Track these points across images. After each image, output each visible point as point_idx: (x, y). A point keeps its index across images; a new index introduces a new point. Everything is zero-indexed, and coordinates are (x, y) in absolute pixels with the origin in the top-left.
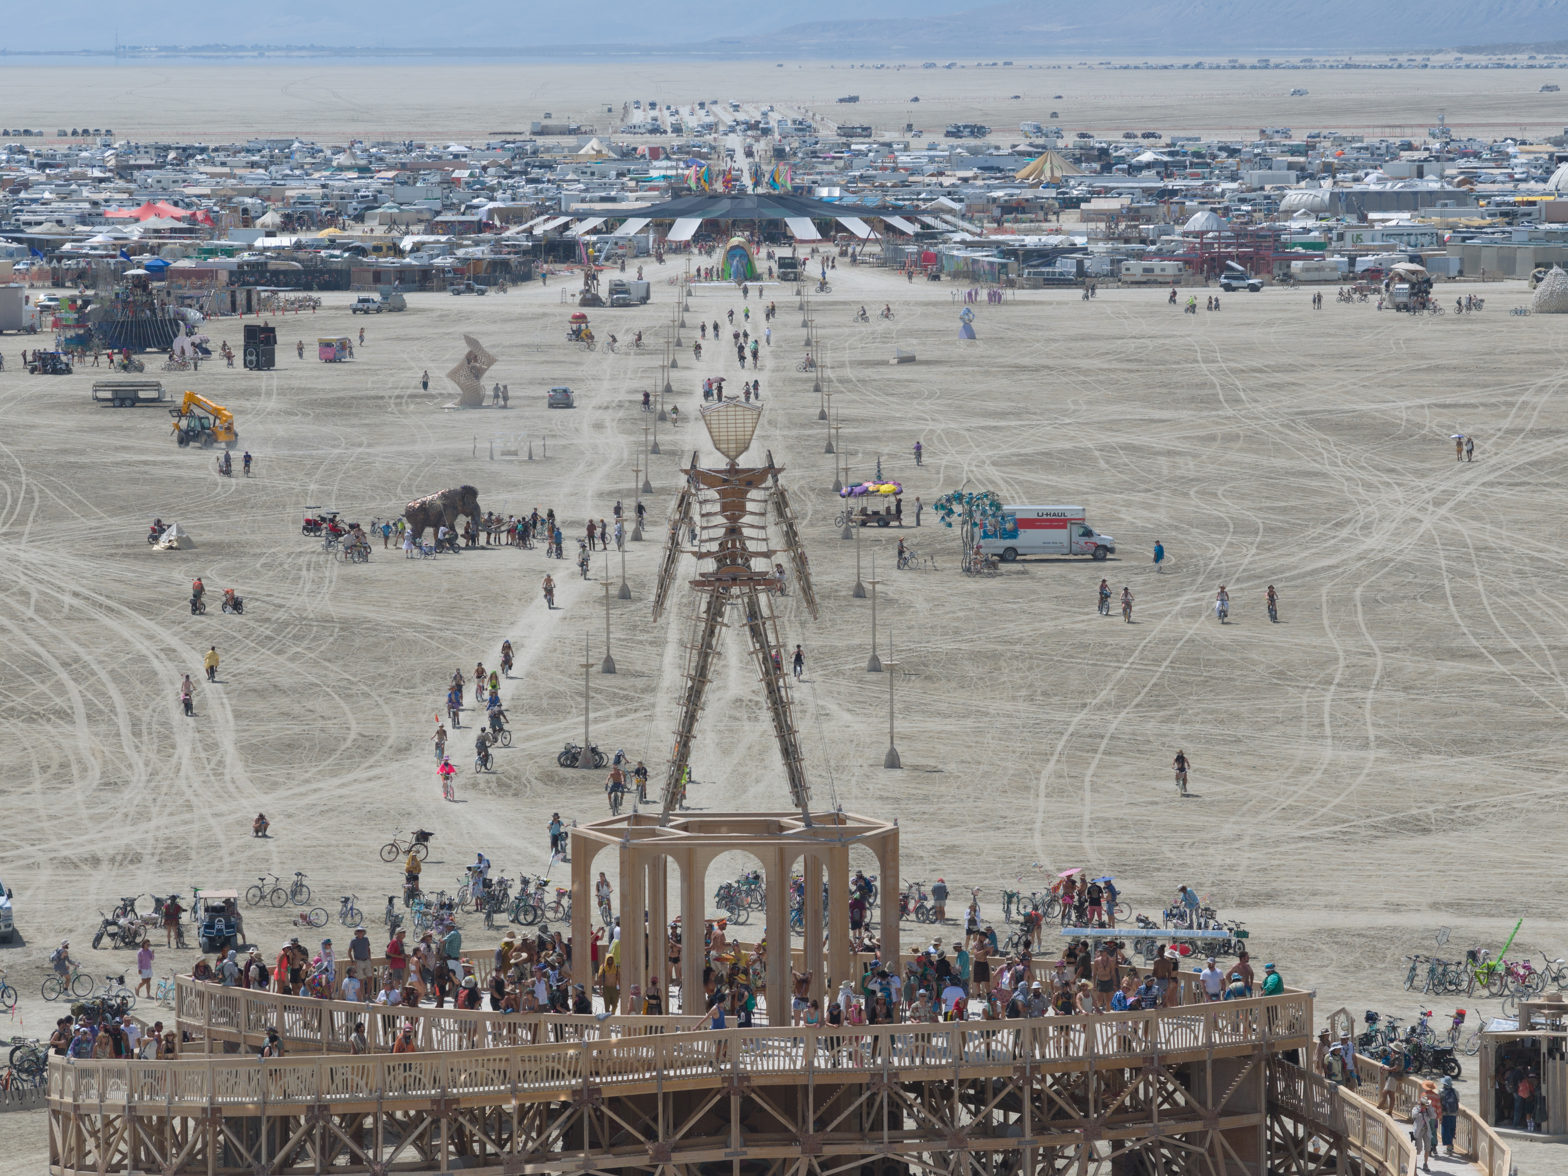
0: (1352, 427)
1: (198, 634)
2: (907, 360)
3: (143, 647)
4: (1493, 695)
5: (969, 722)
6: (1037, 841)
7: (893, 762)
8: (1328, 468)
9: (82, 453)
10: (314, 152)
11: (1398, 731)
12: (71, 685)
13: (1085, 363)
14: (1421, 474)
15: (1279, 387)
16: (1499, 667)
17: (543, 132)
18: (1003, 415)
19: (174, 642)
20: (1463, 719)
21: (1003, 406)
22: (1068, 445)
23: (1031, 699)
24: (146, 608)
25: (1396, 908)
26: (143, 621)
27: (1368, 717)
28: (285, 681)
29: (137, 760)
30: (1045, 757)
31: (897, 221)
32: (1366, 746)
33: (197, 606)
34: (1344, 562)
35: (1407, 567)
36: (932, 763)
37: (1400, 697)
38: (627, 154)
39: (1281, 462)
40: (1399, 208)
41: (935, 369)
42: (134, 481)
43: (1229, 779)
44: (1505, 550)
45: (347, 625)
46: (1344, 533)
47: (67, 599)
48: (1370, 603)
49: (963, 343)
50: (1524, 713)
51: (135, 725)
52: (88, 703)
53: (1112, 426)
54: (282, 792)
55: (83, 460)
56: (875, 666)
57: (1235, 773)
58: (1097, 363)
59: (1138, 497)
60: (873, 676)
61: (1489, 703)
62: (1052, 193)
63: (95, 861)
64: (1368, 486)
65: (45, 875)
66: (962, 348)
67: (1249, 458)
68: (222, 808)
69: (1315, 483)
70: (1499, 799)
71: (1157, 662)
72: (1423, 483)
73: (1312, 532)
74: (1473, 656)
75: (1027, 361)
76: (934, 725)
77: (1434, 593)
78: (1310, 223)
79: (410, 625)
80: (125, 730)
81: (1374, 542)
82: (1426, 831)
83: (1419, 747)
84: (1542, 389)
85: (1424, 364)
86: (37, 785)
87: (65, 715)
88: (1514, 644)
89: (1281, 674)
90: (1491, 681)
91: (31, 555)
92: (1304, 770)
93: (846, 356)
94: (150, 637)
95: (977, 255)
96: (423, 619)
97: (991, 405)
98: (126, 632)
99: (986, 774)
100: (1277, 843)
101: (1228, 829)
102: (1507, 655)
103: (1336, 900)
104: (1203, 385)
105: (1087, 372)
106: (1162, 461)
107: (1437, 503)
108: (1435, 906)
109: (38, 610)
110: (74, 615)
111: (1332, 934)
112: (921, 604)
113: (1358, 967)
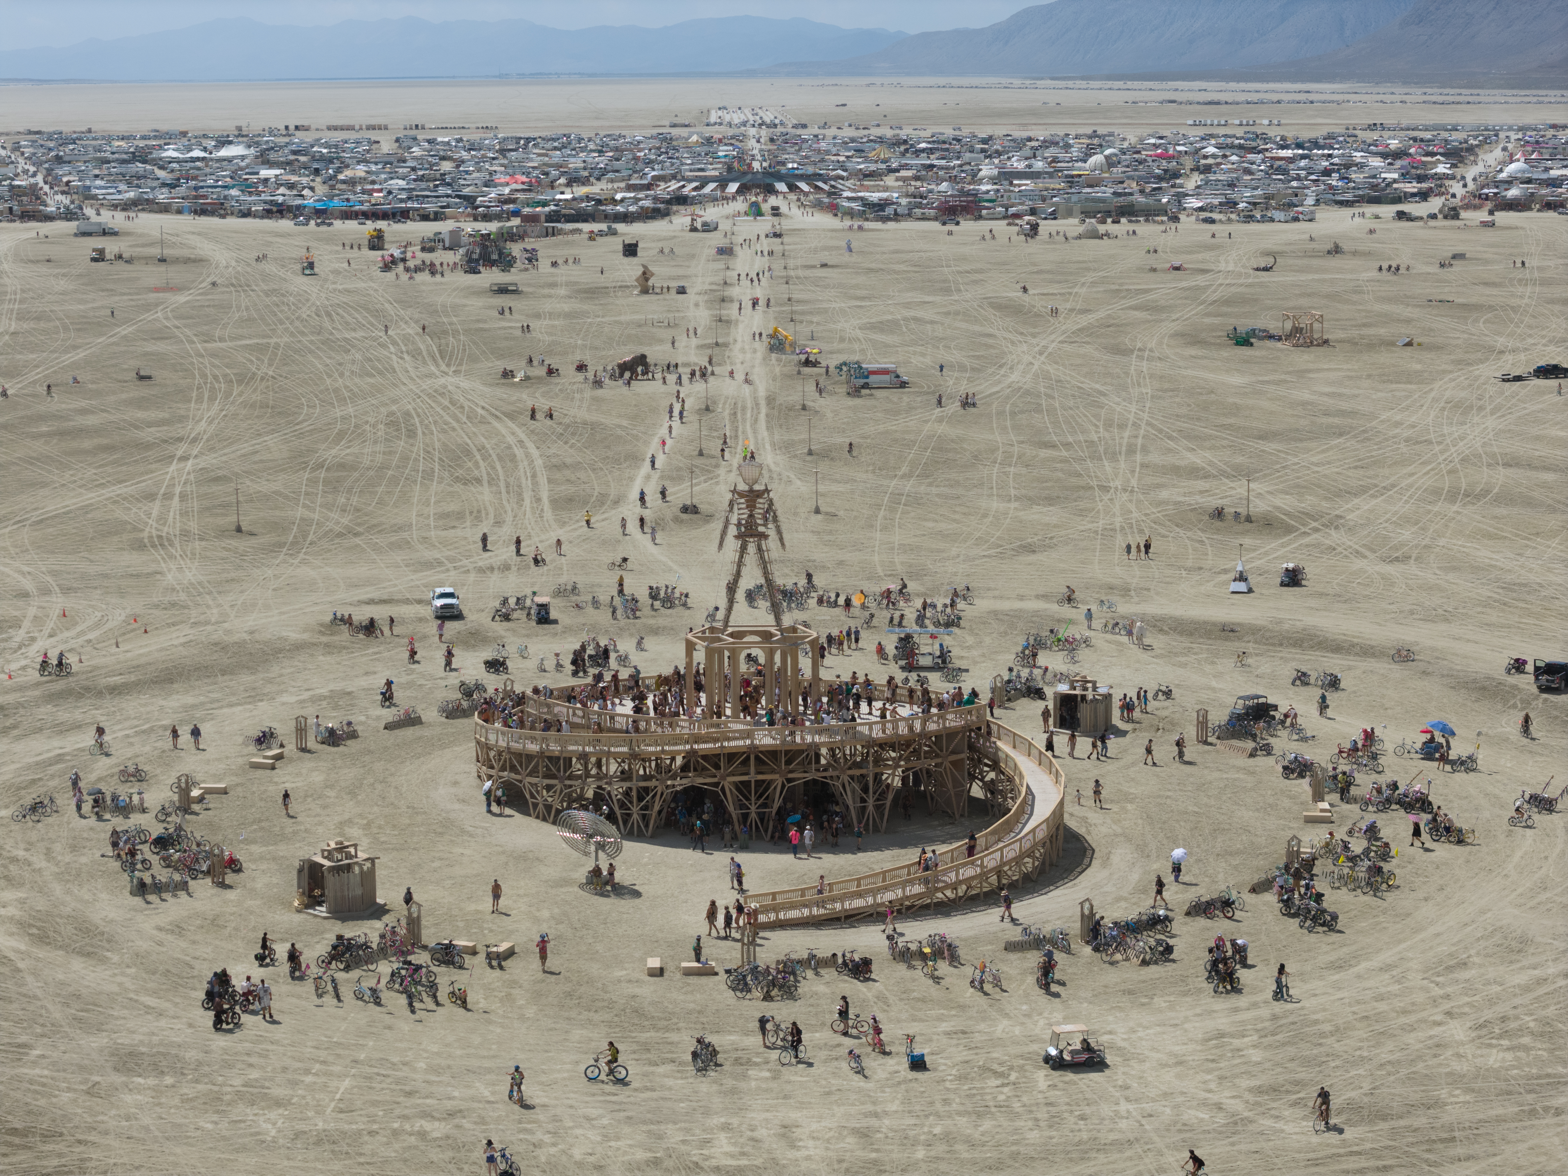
0: (1006, 307)
1: (532, 432)
2: (824, 265)
3: (511, 440)
4: (1062, 470)
5: (848, 486)
6: (876, 558)
7: (817, 511)
8: (996, 332)
9: (485, 321)
10: (580, 140)
11: (1023, 492)
12: (481, 463)
13: (897, 267)
14: (1034, 336)
15: (975, 282)
16: (1065, 453)
17: (674, 126)
18: (863, 298)
19: (523, 436)
20: (1049, 484)
21: (864, 293)
22: (890, 317)
23: (874, 472)
24: (511, 416)
25: (1021, 598)
26: (510, 423)
27: (1011, 484)
28: (568, 461)
29: (508, 508)
30: (879, 506)
31: (820, 184)
32: (1010, 501)
33: (533, 417)
34: (1002, 390)
35: (1028, 393)
36: (832, 510)
37: (1024, 471)
38: (709, 141)
39: (977, 328)
40: (1027, 178)
41: (836, 270)
42: (506, 339)
43: (954, 520)
44: (1069, 382)
45: (594, 426)
46: (1002, 372)
47: (480, 411)
48: (1013, 414)
49: (847, 254)
50: (1074, 480)
51: (507, 486)
52: (488, 474)
53: (908, 305)
54: (567, 528)
55: (486, 326)
56: (810, 453)
57: (957, 517)
58: (903, 267)
59: (919, 349)
60: (809, 458)
61: (1060, 475)
62: (884, 166)
63: (492, 569)
64: (1013, 343)
65: (472, 577)
66: (846, 258)
67: (964, 325)
68: (543, 537)
69: (991, 341)
70: (1063, 533)
71: (926, 449)
72: (1034, 341)
73: (990, 371)
74: (1054, 446)
75: (873, 266)
76: (835, 487)
77: (1038, 409)
78: (989, 187)
79: (619, 426)
80: (503, 490)
81: (1014, 377)
82: (1034, 552)
83: (1031, 501)
84: (1083, 284)
85: (1035, 269)
86: (468, 524)
87: (478, 481)
88: (1071, 439)
89: (976, 457)
90: (1061, 461)
91: (465, 384)
92: (985, 516)
93: (799, 262)
94: (513, 434)
95: (853, 205)
96: (625, 423)
97: (859, 293)
98: (504, 431)
99: (856, 517)
100: (974, 559)
101: (954, 551)
102: (1067, 445)
103: (997, 593)
104: (945, 281)
105: (897, 272)
106: (929, 326)
107: (1041, 354)
108: (1037, 597)
109: (468, 417)
110: (483, 421)
111: (995, 613)
112: (829, 415)
113: (1006, 633)
